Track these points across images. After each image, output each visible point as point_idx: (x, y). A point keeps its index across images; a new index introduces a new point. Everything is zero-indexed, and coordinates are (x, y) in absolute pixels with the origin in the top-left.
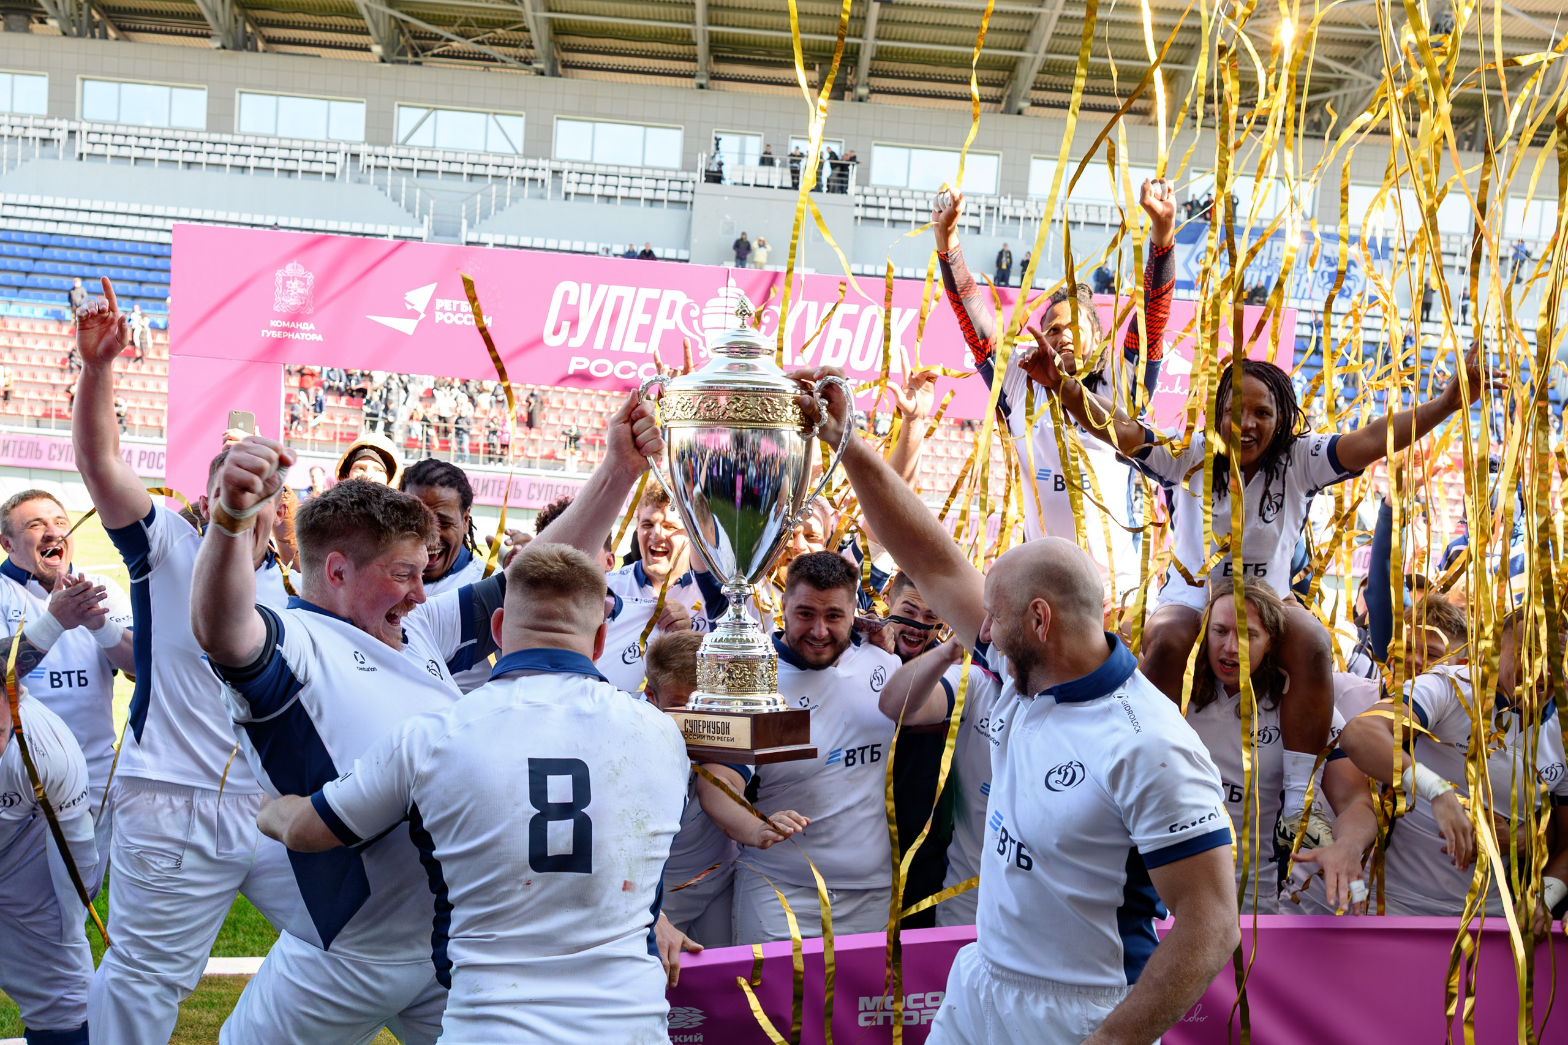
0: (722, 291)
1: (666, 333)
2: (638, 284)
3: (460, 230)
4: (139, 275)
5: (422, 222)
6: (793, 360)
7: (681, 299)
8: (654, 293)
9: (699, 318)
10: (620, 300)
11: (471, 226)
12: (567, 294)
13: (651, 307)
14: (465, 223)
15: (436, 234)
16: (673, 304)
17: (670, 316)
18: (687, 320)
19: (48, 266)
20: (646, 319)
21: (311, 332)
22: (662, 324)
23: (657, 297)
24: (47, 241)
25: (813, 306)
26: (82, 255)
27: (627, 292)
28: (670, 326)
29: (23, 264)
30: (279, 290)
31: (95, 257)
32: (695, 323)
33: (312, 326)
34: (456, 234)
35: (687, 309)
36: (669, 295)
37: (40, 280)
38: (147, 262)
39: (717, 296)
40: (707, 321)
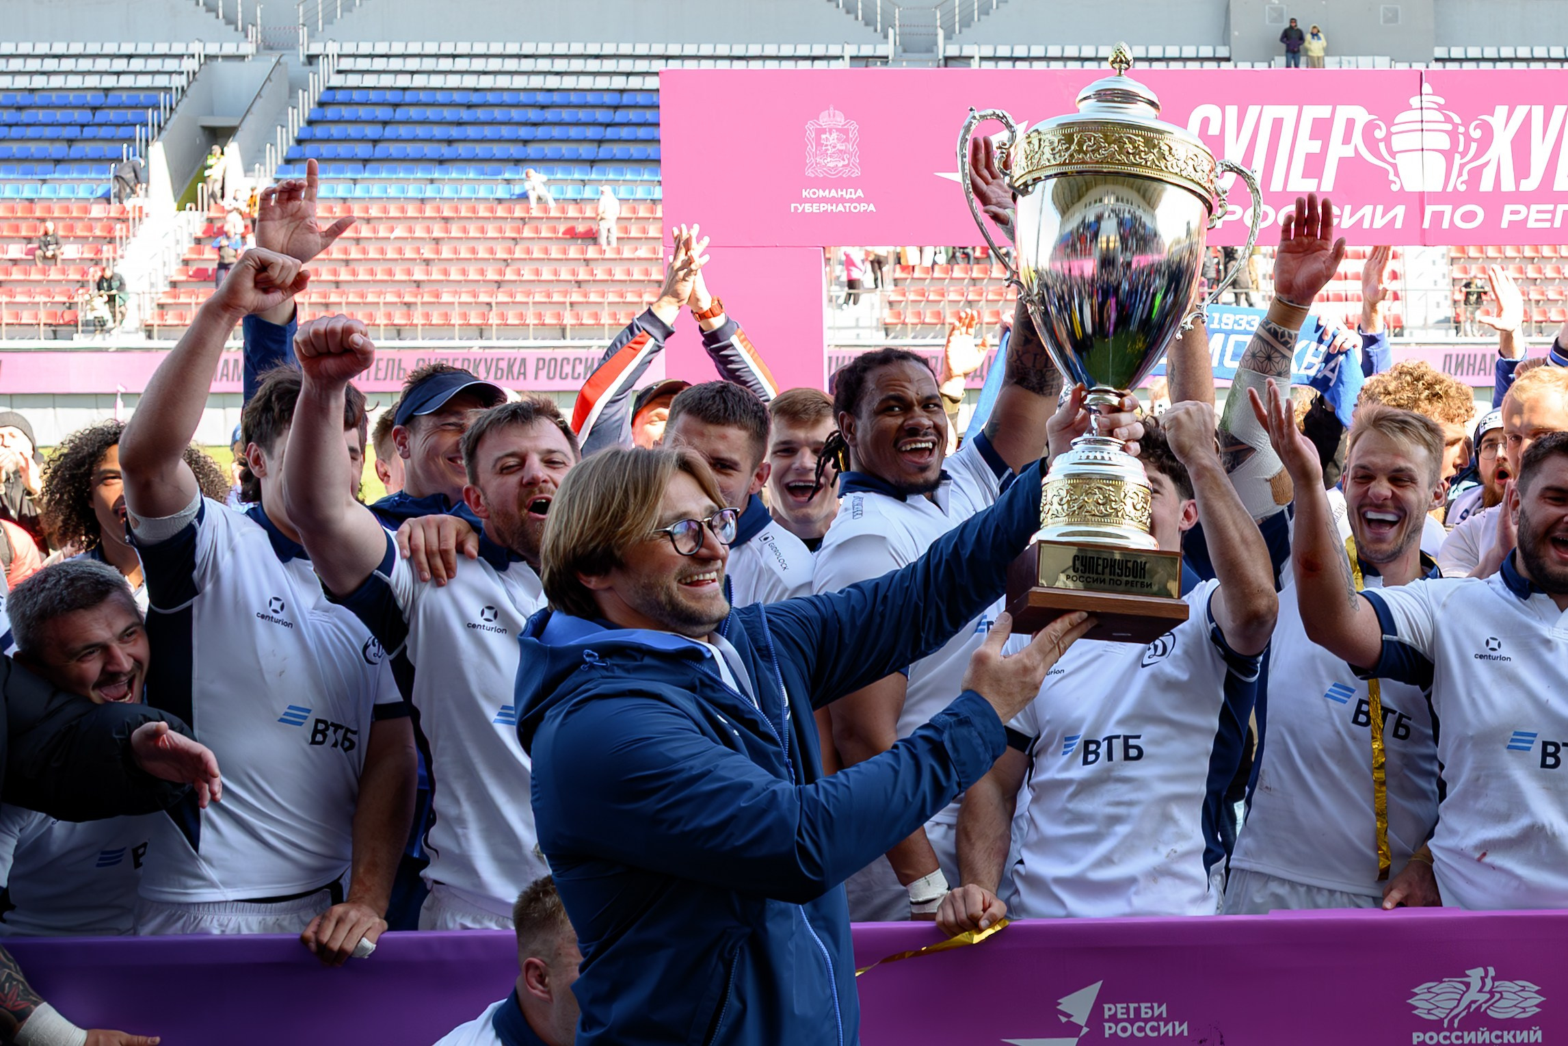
0: (1415, 101)
1: (1342, 161)
2: (1301, 100)
3: (936, 44)
4: (523, 132)
5: (886, 37)
6: (1517, 184)
7: (1361, 116)
8: (1323, 111)
9: (1387, 140)
10: (1278, 124)
11: (948, 37)
12: (1206, 122)
13: (1321, 130)
14: (941, 33)
15: (905, 51)
16: (1350, 123)
17: (1347, 140)
18: (1371, 142)
19: (403, 131)
20: (1316, 146)
21: (859, 200)
22: (1337, 150)
23: (1328, 116)
24: (398, 100)
25: (1538, 111)
26: (448, 113)
27: (1288, 113)
28: (1348, 152)
29: (371, 131)
30: (812, 148)
31: (465, 114)
32: (1382, 146)
33: (860, 193)
34: (930, 48)
35: (1369, 128)
36: (1344, 112)
37: (394, 149)
38: (533, 115)
39: (1410, 108)
40: (1398, 143)
